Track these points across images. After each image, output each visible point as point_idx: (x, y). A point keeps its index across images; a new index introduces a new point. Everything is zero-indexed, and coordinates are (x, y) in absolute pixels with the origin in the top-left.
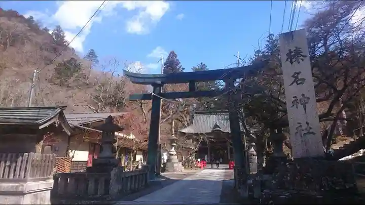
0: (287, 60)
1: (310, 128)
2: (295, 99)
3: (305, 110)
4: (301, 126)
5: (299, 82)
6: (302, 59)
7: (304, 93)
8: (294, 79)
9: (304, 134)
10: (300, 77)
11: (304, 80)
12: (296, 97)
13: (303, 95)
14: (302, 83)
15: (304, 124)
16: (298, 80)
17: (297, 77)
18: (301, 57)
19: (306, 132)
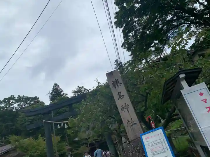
0: (113, 87)
1: (134, 121)
2: (122, 107)
3: (128, 111)
4: (129, 122)
5: (122, 97)
6: (120, 85)
7: (125, 103)
8: (119, 96)
9: (132, 126)
10: (121, 95)
11: (123, 95)
12: (122, 106)
13: (125, 104)
14: (123, 98)
15: (130, 120)
16: (121, 96)
17: (120, 95)
18: (119, 84)
19: (132, 124)
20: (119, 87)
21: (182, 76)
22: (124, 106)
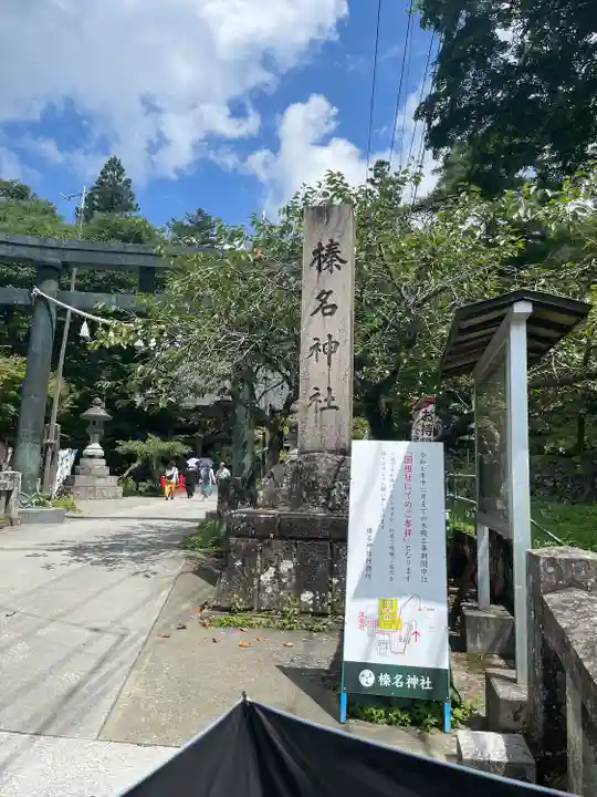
0: (313, 263)
1: (333, 399)
2: (316, 342)
3: (329, 364)
4: (318, 394)
5: (326, 311)
6: (338, 267)
7: (331, 333)
8: (319, 302)
9: (322, 409)
11: (335, 307)
12: (317, 339)
13: (330, 336)
14: (330, 314)
15: (323, 391)
16: (325, 306)
17: (324, 301)
18: (337, 263)
19: (325, 405)
20: (331, 271)
21: (522, 308)
22: (322, 342)
